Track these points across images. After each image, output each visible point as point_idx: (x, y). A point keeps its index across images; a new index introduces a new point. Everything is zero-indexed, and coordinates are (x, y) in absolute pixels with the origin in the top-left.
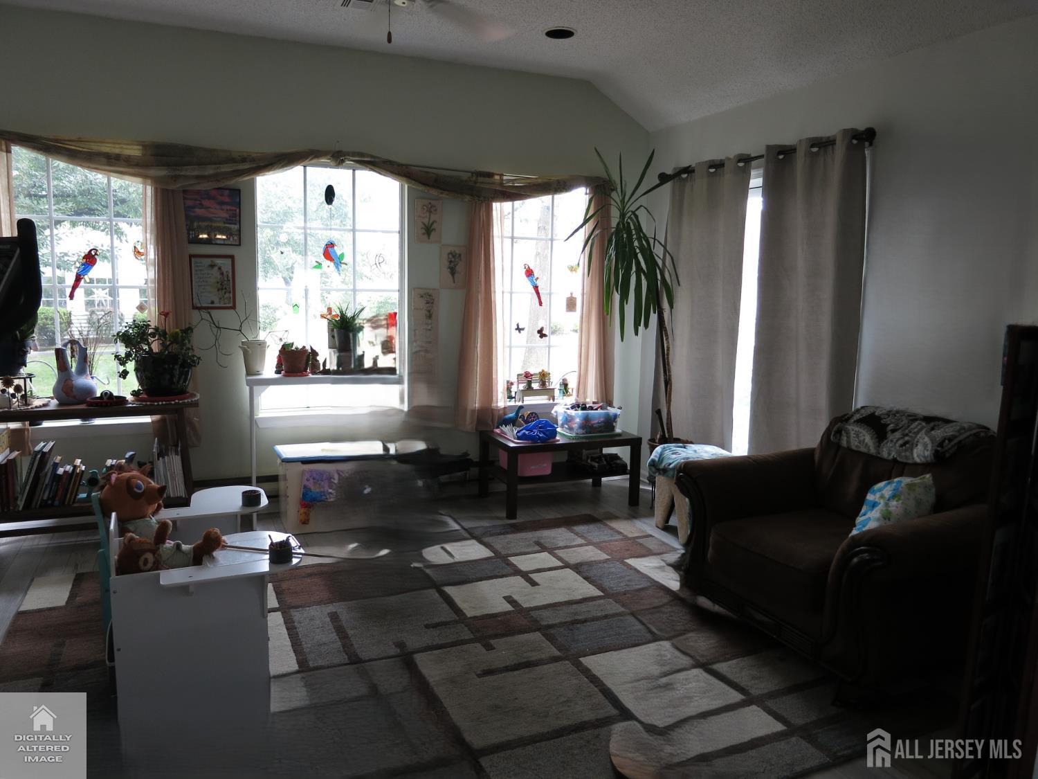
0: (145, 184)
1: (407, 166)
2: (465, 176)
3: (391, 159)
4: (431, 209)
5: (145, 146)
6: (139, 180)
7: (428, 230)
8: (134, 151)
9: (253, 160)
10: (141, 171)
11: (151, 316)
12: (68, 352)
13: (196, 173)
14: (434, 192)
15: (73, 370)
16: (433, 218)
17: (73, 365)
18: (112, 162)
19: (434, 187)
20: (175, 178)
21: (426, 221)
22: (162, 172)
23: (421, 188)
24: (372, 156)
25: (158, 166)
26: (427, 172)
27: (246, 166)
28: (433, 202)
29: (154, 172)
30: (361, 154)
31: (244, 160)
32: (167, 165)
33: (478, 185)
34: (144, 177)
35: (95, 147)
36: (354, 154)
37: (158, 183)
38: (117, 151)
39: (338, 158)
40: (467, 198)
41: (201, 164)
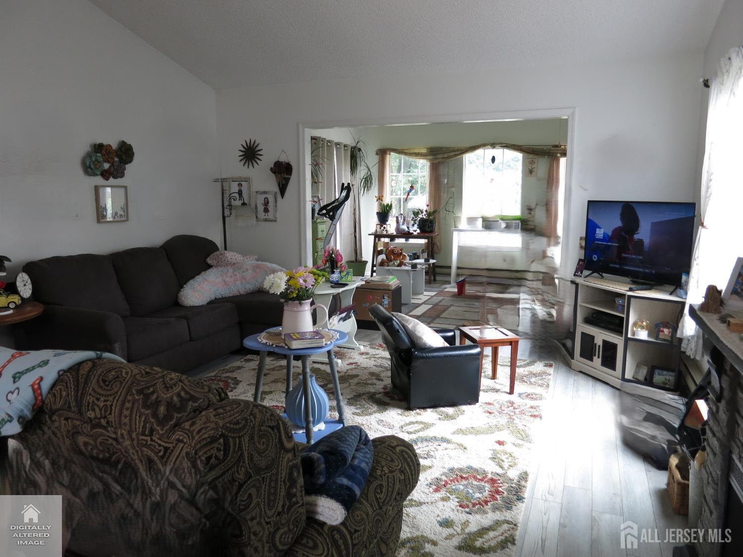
0: (427, 161)
1: (521, 146)
2: (545, 148)
3: (514, 144)
4: (532, 163)
5: (428, 149)
6: (425, 160)
7: (531, 172)
8: (424, 151)
9: (461, 150)
10: (425, 157)
11: (424, 208)
12: (400, 219)
13: (442, 157)
14: (531, 156)
15: (401, 224)
16: (533, 166)
17: (401, 221)
18: (417, 155)
19: (531, 153)
20: (436, 159)
21: (530, 168)
22: (431, 157)
23: (526, 155)
24: (506, 144)
25: (430, 155)
26: (528, 148)
27: (458, 152)
28: (533, 160)
29: (429, 157)
30: (501, 144)
31: (458, 150)
32: (433, 155)
33: (551, 151)
34: (427, 159)
35: (413, 151)
36: (498, 144)
37: (430, 160)
38: (419, 151)
39: (493, 145)
40: (547, 157)
41: (444, 153)
